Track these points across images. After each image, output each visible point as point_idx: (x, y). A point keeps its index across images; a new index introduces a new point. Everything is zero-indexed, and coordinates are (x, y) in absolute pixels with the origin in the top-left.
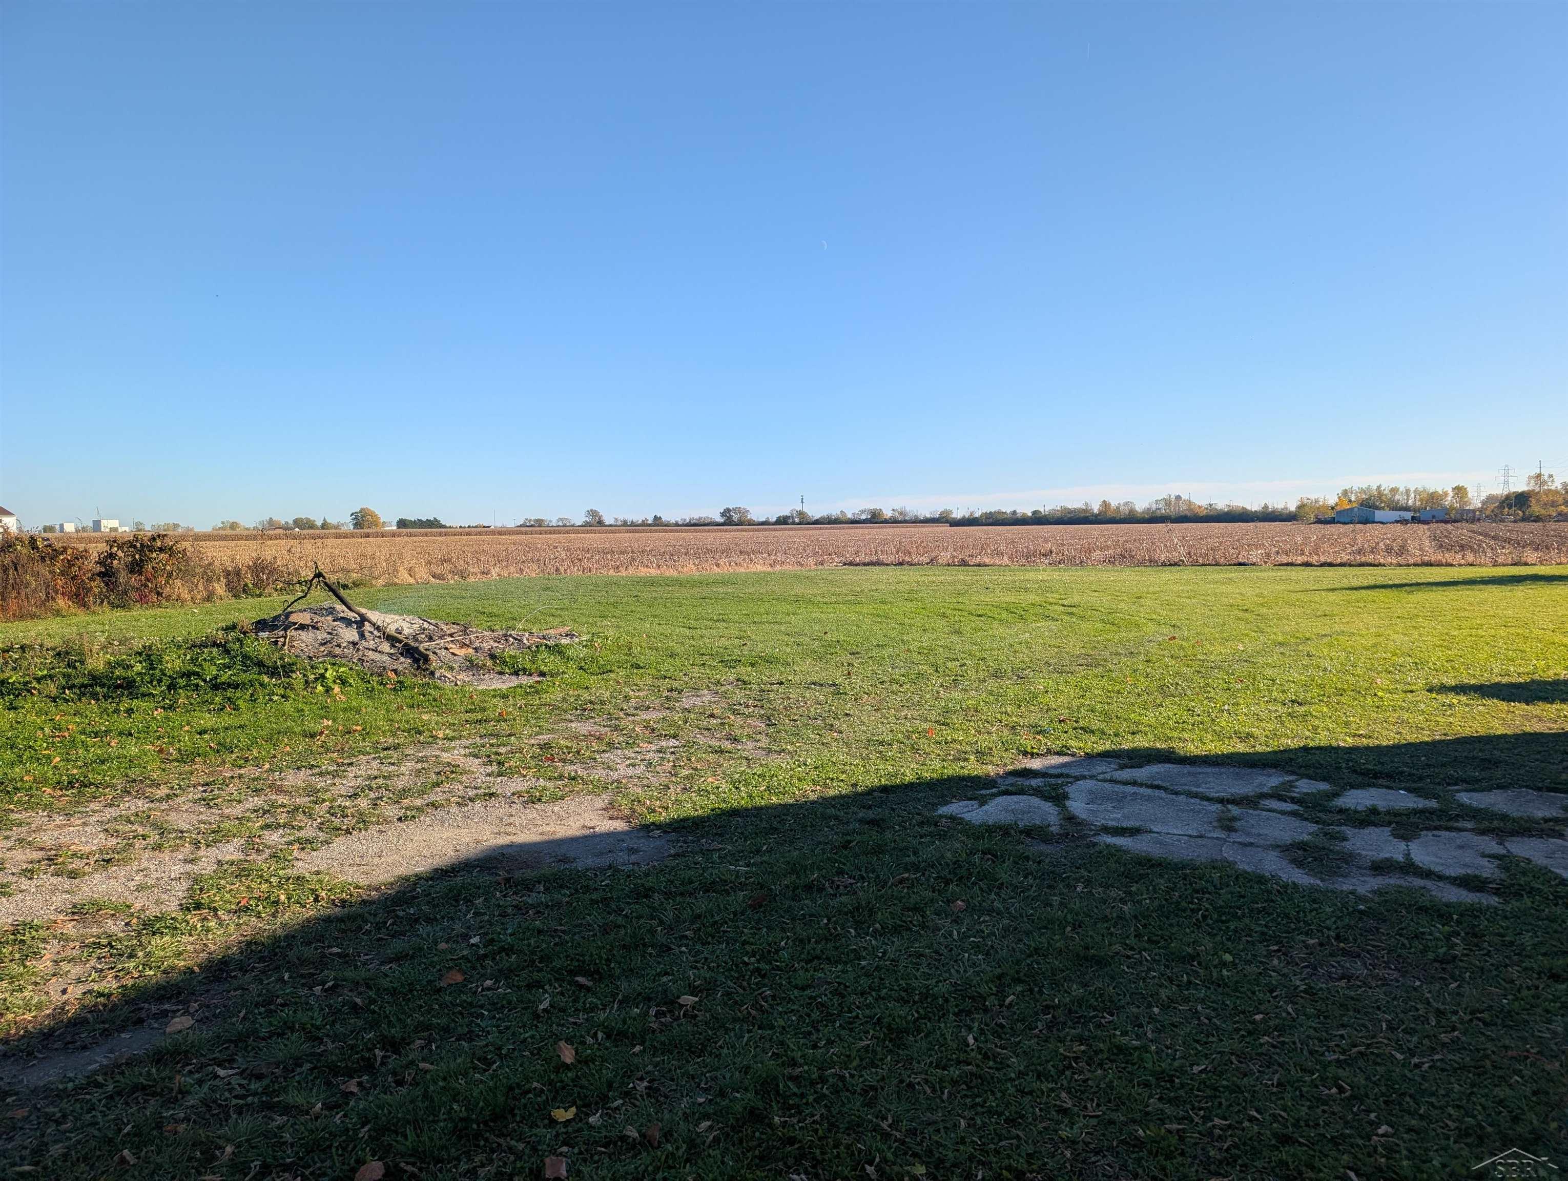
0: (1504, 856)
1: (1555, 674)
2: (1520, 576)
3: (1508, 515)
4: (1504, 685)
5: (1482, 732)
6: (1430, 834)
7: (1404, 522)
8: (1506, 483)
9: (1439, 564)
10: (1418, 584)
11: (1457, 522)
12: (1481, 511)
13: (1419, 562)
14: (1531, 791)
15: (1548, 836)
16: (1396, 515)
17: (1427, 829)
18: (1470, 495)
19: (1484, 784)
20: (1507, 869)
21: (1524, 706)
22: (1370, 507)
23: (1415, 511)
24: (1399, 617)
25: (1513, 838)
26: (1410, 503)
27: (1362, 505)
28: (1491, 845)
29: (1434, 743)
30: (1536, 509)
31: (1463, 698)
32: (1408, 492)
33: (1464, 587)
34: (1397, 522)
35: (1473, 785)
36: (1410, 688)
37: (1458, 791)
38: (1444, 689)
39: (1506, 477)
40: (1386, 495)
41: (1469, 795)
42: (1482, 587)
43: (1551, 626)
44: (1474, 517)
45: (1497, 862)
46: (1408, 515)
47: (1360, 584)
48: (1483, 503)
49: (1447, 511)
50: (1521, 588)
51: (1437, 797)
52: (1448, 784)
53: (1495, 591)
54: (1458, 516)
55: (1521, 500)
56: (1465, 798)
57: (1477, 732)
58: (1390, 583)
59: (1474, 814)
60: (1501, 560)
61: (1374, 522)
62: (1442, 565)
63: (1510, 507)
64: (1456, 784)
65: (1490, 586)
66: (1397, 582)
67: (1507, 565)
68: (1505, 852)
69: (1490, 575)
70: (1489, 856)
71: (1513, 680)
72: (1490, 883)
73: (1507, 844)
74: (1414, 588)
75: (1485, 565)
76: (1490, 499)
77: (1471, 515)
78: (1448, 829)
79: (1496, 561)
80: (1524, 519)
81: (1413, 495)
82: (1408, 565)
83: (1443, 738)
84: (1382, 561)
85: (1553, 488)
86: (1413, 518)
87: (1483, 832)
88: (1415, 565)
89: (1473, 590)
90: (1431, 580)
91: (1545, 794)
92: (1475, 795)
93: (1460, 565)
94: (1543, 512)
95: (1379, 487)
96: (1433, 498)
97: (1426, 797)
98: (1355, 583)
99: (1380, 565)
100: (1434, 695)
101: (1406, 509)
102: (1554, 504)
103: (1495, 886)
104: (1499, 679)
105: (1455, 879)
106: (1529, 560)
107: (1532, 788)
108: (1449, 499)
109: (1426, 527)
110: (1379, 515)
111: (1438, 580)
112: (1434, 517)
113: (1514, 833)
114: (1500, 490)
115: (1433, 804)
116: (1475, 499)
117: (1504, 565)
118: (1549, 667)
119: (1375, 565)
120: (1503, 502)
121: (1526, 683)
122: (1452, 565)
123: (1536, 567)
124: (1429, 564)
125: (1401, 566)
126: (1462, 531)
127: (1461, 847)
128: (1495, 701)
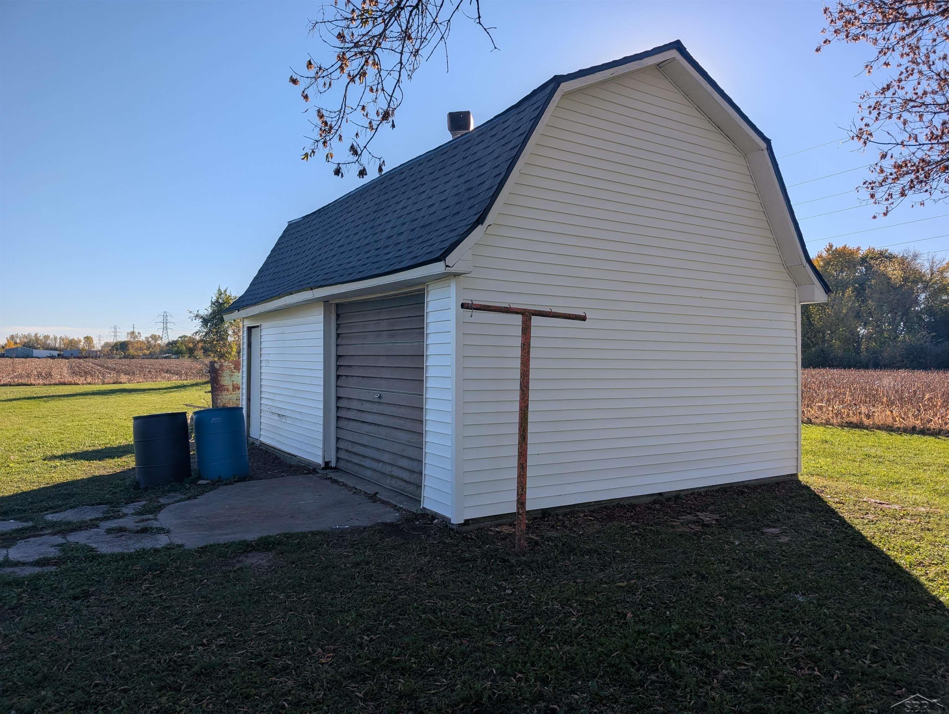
0: (64, 544)
1: (119, 443)
2: (115, 390)
3: (116, 354)
4: (90, 452)
5: (70, 479)
6: (23, 541)
7: (52, 357)
8: (115, 336)
9: (70, 384)
10: (53, 396)
11: (87, 358)
12: (100, 352)
13: (57, 382)
14: (88, 507)
15: (91, 528)
16: (48, 353)
17: (22, 539)
18: (94, 342)
19: (63, 508)
20: (63, 550)
21: (98, 462)
22: (30, 347)
23: (60, 350)
24: (35, 417)
25: (72, 533)
26: (57, 345)
27: (24, 345)
28: (59, 540)
29: (39, 490)
30: (132, 351)
31: (64, 462)
32: (55, 339)
33: (81, 397)
34: (49, 357)
35: (55, 509)
36: (32, 459)
37: (47, 514)
38: (54, 457)
39: (115, 332)
40: (41, 340)
41: (52, 515)
42: (92, 396)
43: (125, 417)
44: (97, 355)
45: (59, 548)
46: (55, 353)
47: (14, 397)
48: (103, 347)
49: (80, 351)
50: (114, 396)
51: (32, 520)
52: (42, 512)
53: (99, 398)
54: (87, 354)
55: (123, 346)
56: (50, 517)
57: (67, 480)
58: (35, 396)
59: (53, 524)
60: (106, 381)
61: (32, 357)
62: (72, 384)
63: (117, 350)
64: (47, 510)
65: (96, 396)
66: (40, 395)
67: (110, 383)
68: (65, 541)
69: (98, 389)
70: (56, 546)
71: (95, 448)
72: (52, 559)
73: (68, 538)
74: (49, 399)
75: (98, 384)
76: (107, 344)
77: (94, 354)
78: (34, 536)
79: (104, 381)
80: (125, 357)
81: (59, 341)
82: (50, 385)
83: (46, 486)
84: (33, 382)
85: (140, 340)
86: (59, 355)
87: (54, 534)
88: (55, 384)
89: (86, 398)
90: (62, 394)
91: (95, 507)
92: (57, 515)
93: (83, 384)
94: (135, 353)
95: (36, 335)
96: (72, 343)
97: (26, 521)
98: (11, 396)
99: (31, 385)
100: (46, 462)
101: (55, 349)
102: (141, 349)
103: (55, 560)
104: (88, 448)
105: (32, 562)
106: (122, 381)
107: (89, 505)
108: (82, 344)
109: (67, 360)
110: (36, 352)
111: (66, 393)
112: (72, 354)
113: (73, 530)
114: (111, 340)
115: (30, 524)
116: (98, 345)
117: (108, 384)
118: (117, 439)
119: (28, 385)
120: (113, 347)
121: (102, 450)
122: (78, 384)
123: (125, 385)
124: (64, 384)
125: (45, 385)
126: (88, 364)
127: (40, 545)
128: (82, 461)
